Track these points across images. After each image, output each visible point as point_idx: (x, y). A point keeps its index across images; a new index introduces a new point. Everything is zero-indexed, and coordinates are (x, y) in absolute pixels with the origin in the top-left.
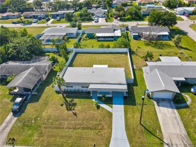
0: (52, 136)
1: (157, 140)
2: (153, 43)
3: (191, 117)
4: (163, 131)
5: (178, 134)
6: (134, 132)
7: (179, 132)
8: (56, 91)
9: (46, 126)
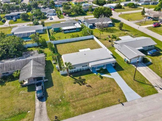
0: (84, 105)
1: (149, 86)
2: (105, 29)
3: (157, 68)
4: (149, 80)
5: (157, 80)
6: (134, 85)
7: (157, 79)
8: (62, 75)
9: (73, 100)
